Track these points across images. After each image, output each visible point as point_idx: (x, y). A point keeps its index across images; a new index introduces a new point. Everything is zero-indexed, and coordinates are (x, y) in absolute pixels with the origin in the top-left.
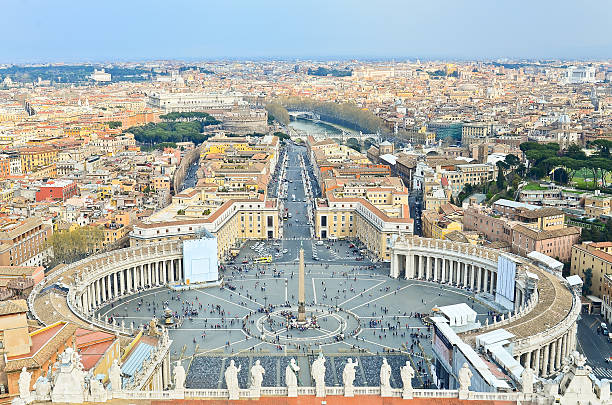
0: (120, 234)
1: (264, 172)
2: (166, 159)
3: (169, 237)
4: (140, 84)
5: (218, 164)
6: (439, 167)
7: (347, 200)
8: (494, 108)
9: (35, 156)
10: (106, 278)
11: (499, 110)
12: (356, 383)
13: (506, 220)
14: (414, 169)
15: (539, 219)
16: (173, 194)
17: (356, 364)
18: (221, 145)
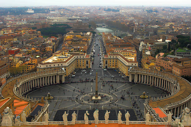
0: (34, 67)
1: (86, 45)
2: (52, 40)
3: (51, 68)
4: (44, 14)
5: (70, 42)
6: (148, 44)
7: (114, 55)
8: (169, 23)
9: (6, 39)
10: (28, 82)
11: (171, 24)
12: (109, 119)
13: (170, 62)
14: (139, 44)
15: (182, 62)
16: (53, 53)
17: (110, 113)
18: (71, 35)
